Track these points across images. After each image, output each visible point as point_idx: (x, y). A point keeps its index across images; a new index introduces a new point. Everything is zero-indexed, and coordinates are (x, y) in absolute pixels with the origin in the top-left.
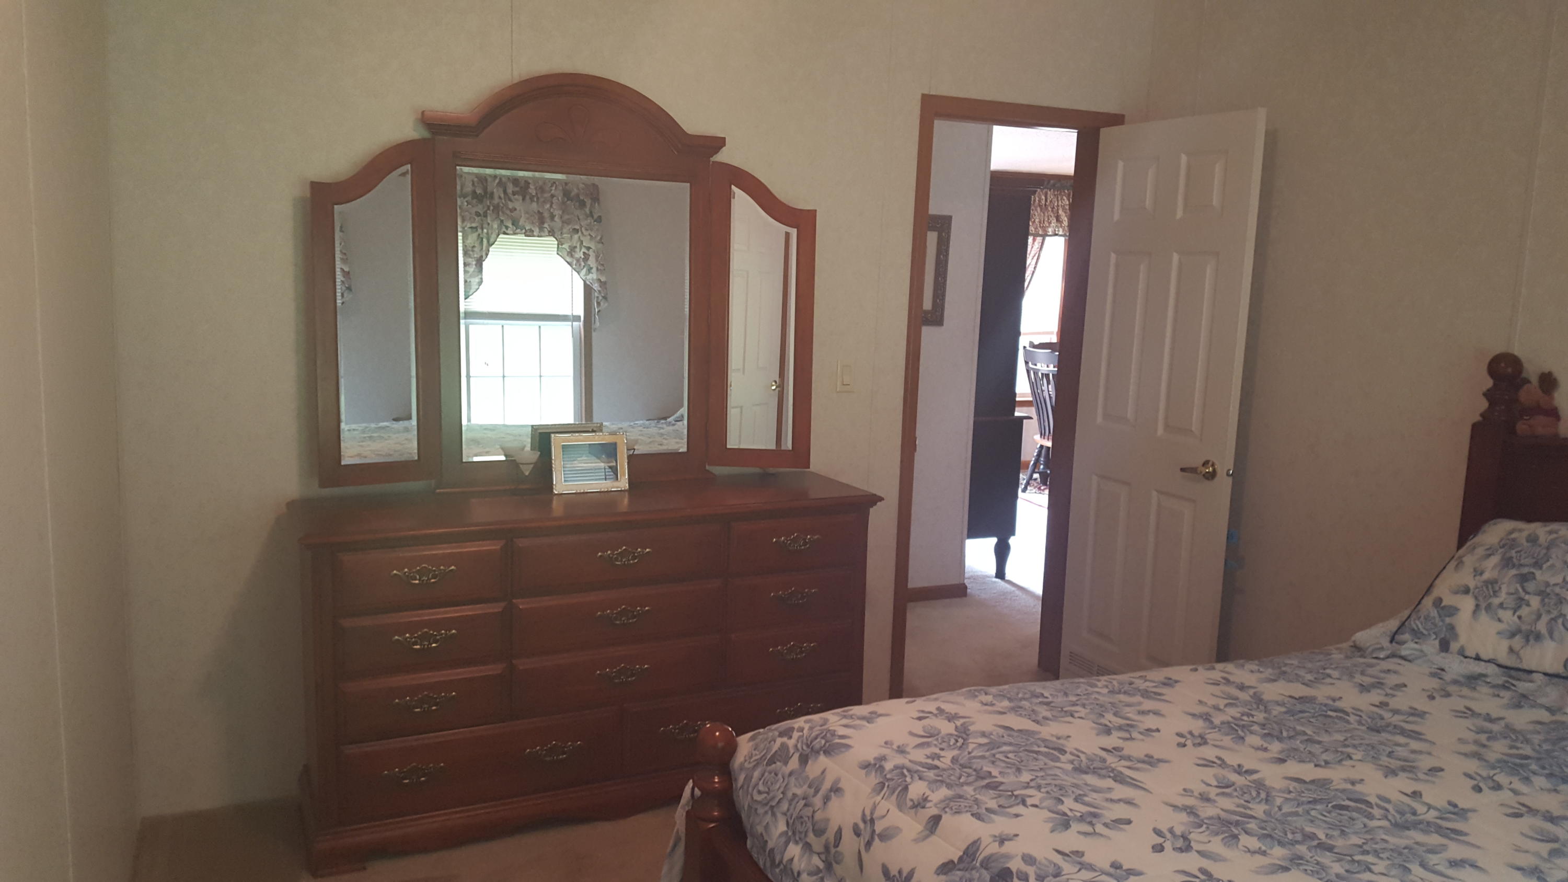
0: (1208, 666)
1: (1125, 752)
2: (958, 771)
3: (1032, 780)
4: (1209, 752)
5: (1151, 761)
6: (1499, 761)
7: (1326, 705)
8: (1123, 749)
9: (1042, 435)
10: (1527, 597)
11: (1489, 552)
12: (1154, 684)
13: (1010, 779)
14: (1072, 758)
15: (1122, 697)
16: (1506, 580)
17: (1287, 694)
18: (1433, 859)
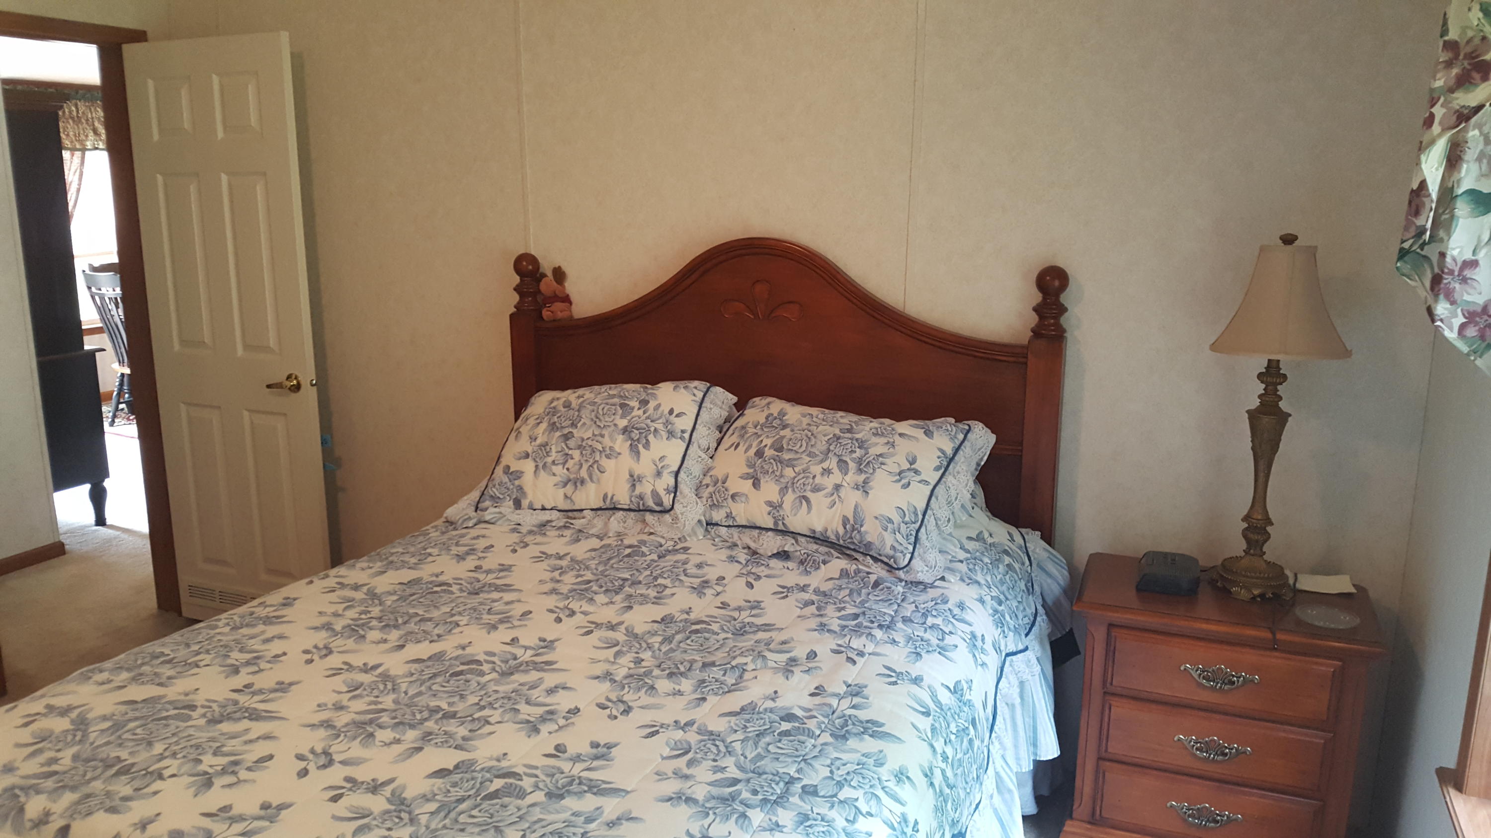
0: (322, 574)
1: (256, 687)
2: (82, 768)
3: (166, 749)
4: (335, 660)
5: (283, 687)
6: (571, 591)
7: (431, 583)
8: (253, 684)
9: (121, 363)
10: (570, 452)
11: (538, 421)
12: (275, 608)
13: (142, 757)
14: (203, 711)
15: (245, 631)
16: (554, 442)
17: (397, 582)
18: (535, 694)
